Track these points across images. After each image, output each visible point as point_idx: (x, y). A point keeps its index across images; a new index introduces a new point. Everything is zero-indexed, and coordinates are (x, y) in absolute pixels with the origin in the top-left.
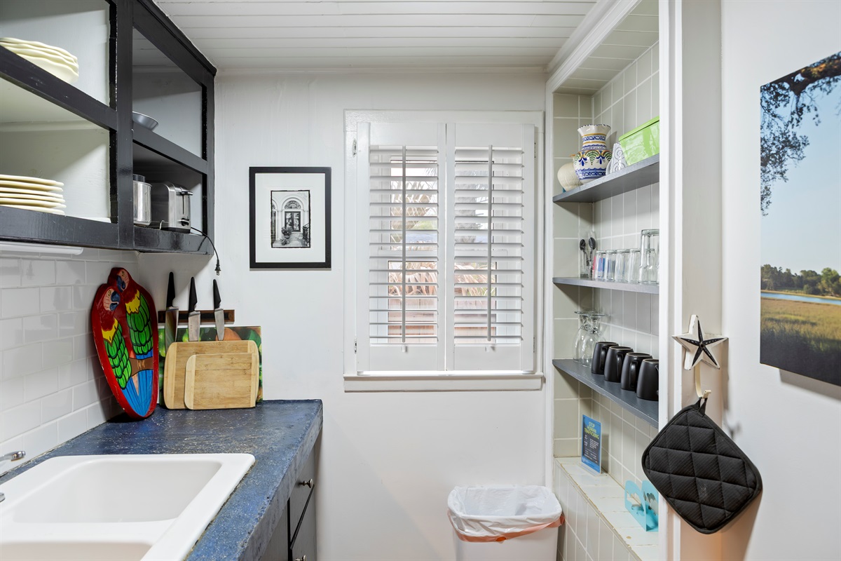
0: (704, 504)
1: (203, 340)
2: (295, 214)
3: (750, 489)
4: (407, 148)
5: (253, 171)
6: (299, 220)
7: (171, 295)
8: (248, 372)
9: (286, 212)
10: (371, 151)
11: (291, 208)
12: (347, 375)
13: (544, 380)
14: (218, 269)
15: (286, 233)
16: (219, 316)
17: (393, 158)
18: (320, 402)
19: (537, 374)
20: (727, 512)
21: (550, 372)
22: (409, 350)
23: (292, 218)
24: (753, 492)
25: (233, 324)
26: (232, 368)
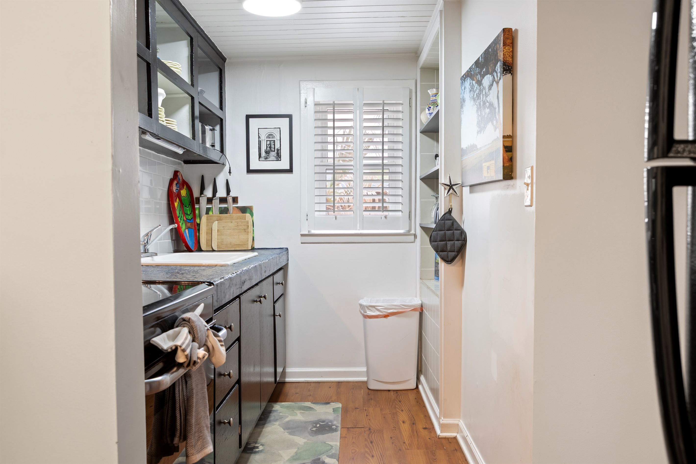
0: (449, 252)
1: (220, 214)
2: (272, 142)
3: (463, 241)
4: (336, 102)
5: (248, 117)
6: (274, 145)
7: (203, 189)
8: (247, 230)
9: (267, 141)
10: (315, 105)
11: (270, 138)
12: (302, 233)
13: (415, 236)
14: (230, 172)
15: (267, 152)
16: (230, 200)
17: (328, 109)
18: (287, 249)
19: (411, 232)
20: (456, 253)
21: (419, 231)
22: (337, 218)
23: (270, 144)
24: (464, 243)
25: (237, 205)
26: (238, 228)
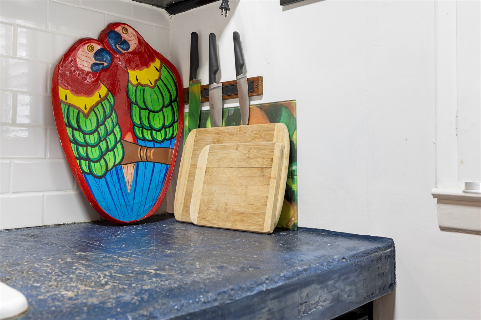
7: (194, 64)
8: (266, 172)
12: (442, 190)
16: (243, 87)
25: (261, 99)
26: (248, 165)
